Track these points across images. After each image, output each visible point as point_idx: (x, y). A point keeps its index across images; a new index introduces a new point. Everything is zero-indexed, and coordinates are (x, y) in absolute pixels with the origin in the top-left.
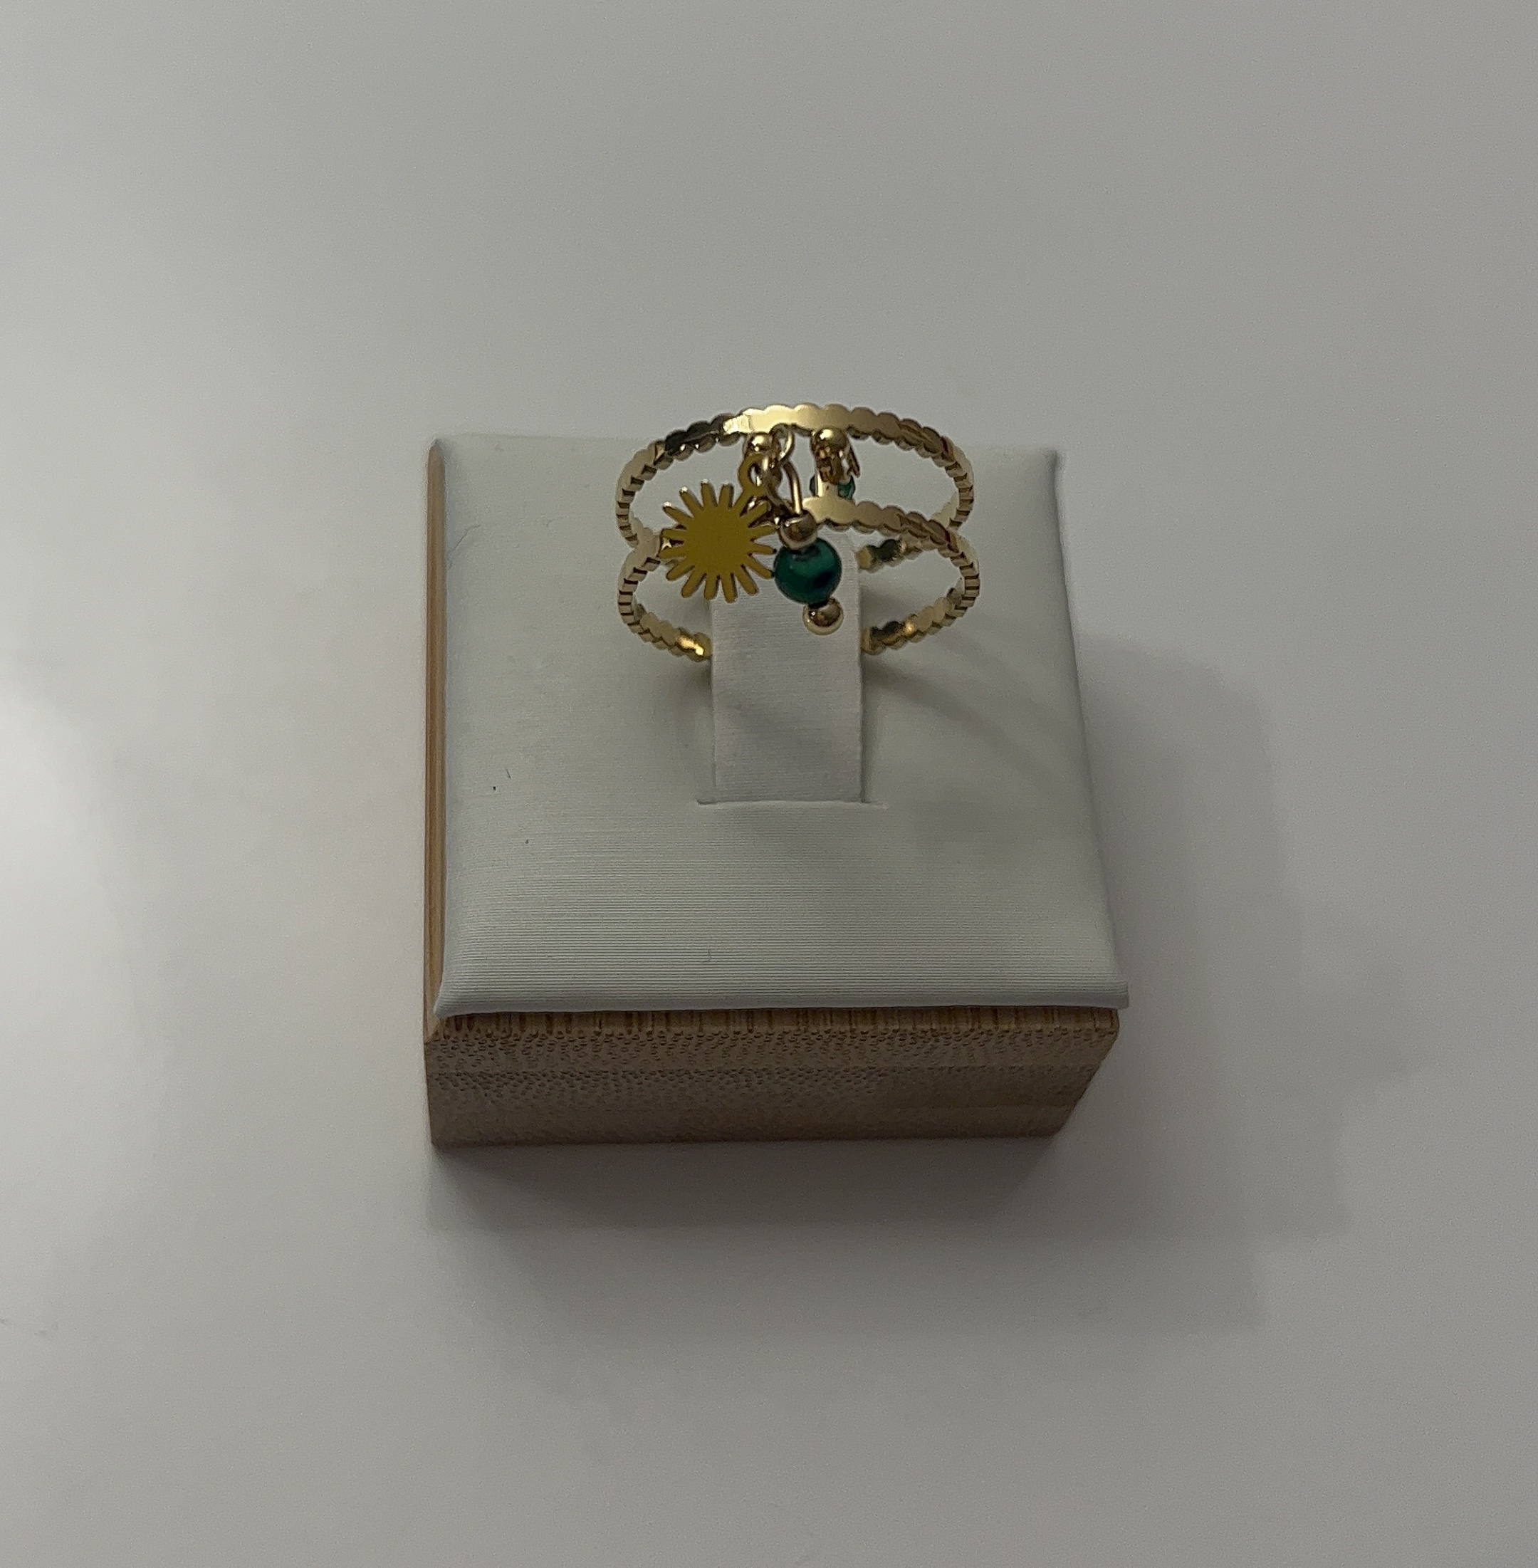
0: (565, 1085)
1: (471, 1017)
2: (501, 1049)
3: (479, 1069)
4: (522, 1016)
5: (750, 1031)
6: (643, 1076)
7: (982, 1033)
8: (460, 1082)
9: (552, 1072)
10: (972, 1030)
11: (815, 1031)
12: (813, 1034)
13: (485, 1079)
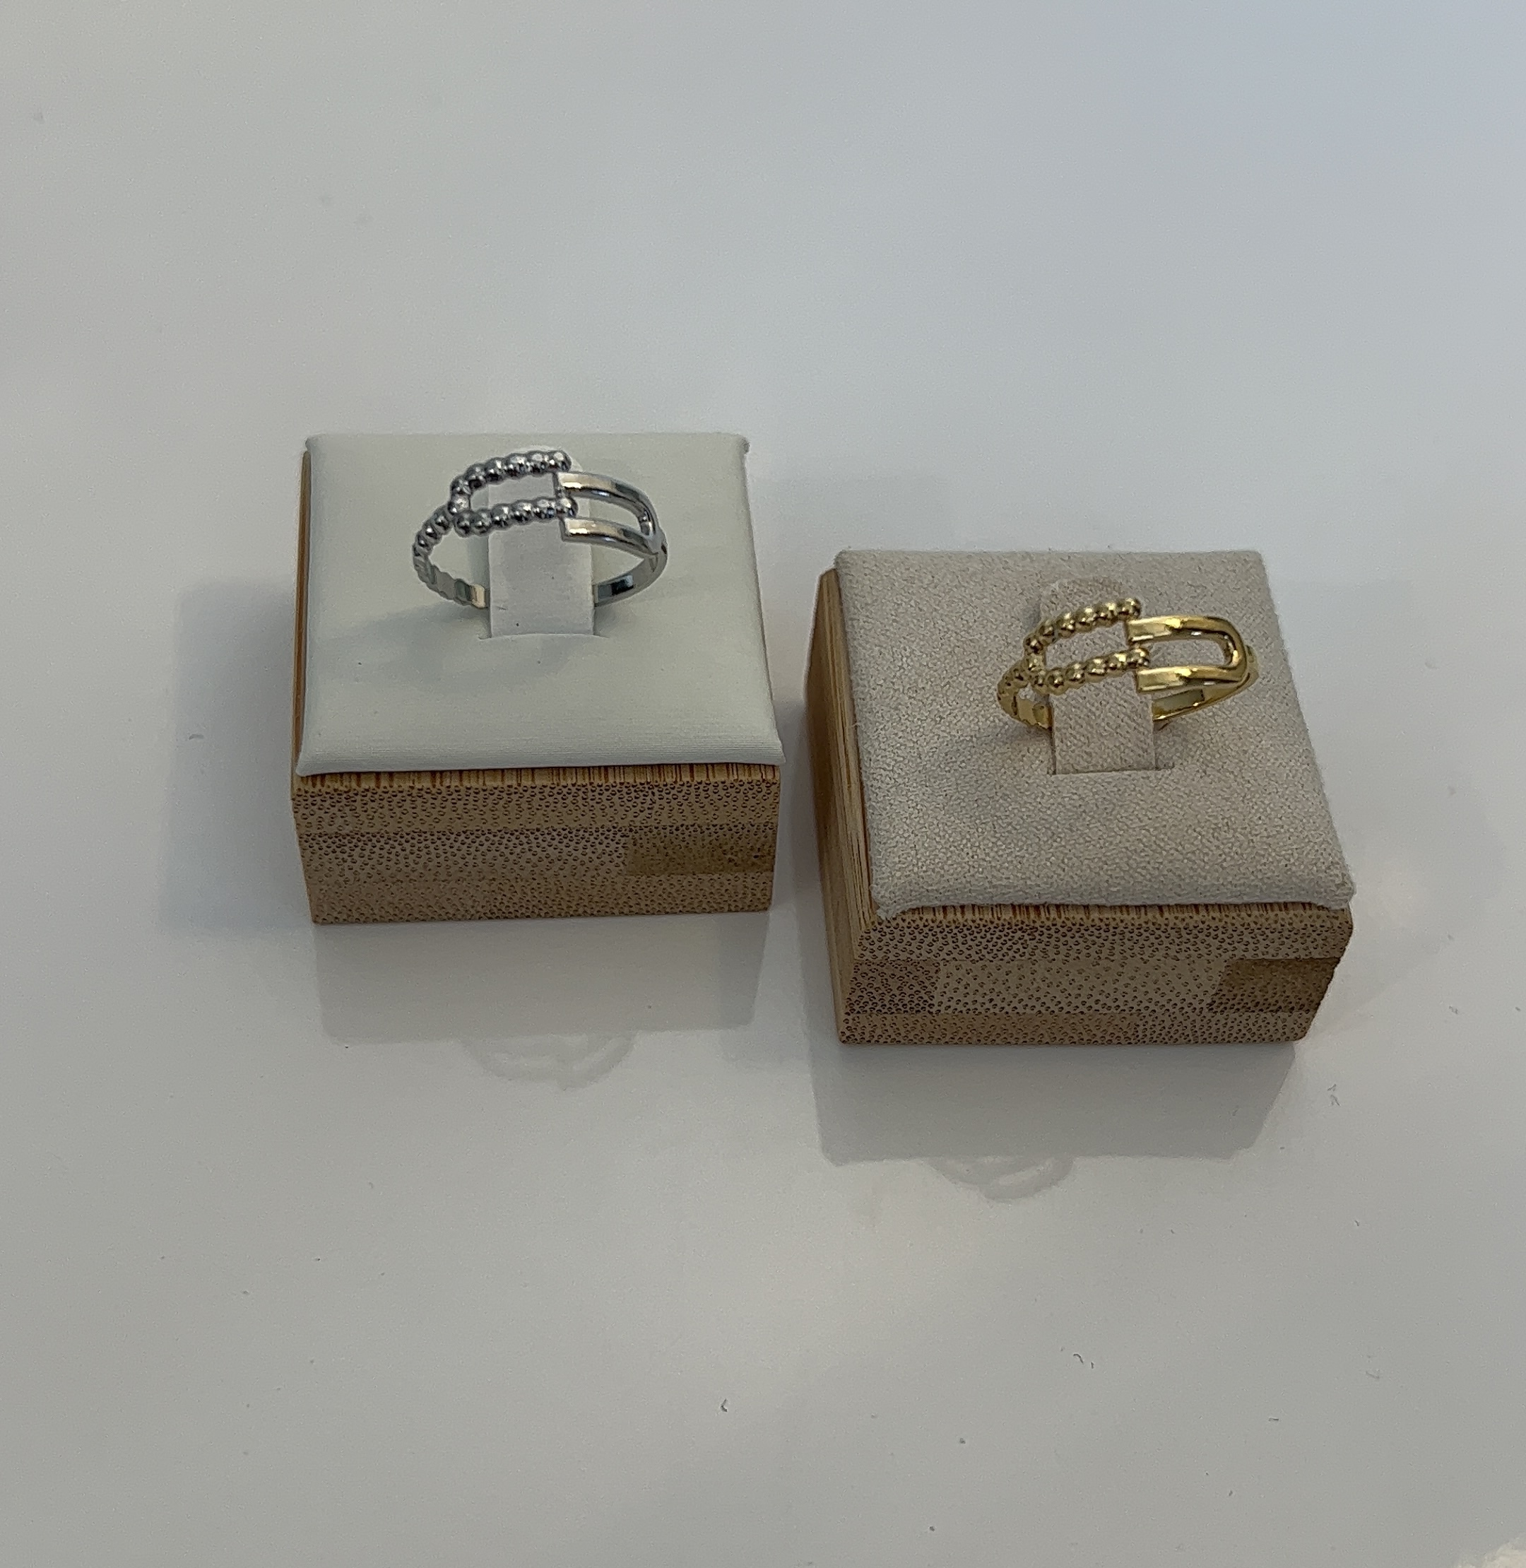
0: (398, 848)
1: (323, 776)
2: (346, 805)
3: (334, 829)
4: (358, 774)
5: (519, 785)
6: (453, 837)
7: (683, 785)
8: (324, 845)
9: (387, 833)
10: (676, 782)
11: (565, 784)
12: (565, 787)
13: (340, 840)
